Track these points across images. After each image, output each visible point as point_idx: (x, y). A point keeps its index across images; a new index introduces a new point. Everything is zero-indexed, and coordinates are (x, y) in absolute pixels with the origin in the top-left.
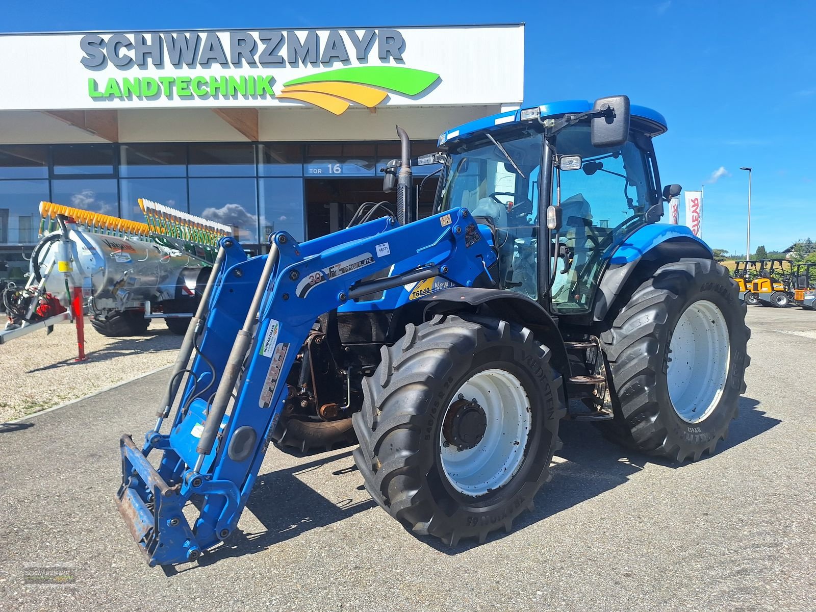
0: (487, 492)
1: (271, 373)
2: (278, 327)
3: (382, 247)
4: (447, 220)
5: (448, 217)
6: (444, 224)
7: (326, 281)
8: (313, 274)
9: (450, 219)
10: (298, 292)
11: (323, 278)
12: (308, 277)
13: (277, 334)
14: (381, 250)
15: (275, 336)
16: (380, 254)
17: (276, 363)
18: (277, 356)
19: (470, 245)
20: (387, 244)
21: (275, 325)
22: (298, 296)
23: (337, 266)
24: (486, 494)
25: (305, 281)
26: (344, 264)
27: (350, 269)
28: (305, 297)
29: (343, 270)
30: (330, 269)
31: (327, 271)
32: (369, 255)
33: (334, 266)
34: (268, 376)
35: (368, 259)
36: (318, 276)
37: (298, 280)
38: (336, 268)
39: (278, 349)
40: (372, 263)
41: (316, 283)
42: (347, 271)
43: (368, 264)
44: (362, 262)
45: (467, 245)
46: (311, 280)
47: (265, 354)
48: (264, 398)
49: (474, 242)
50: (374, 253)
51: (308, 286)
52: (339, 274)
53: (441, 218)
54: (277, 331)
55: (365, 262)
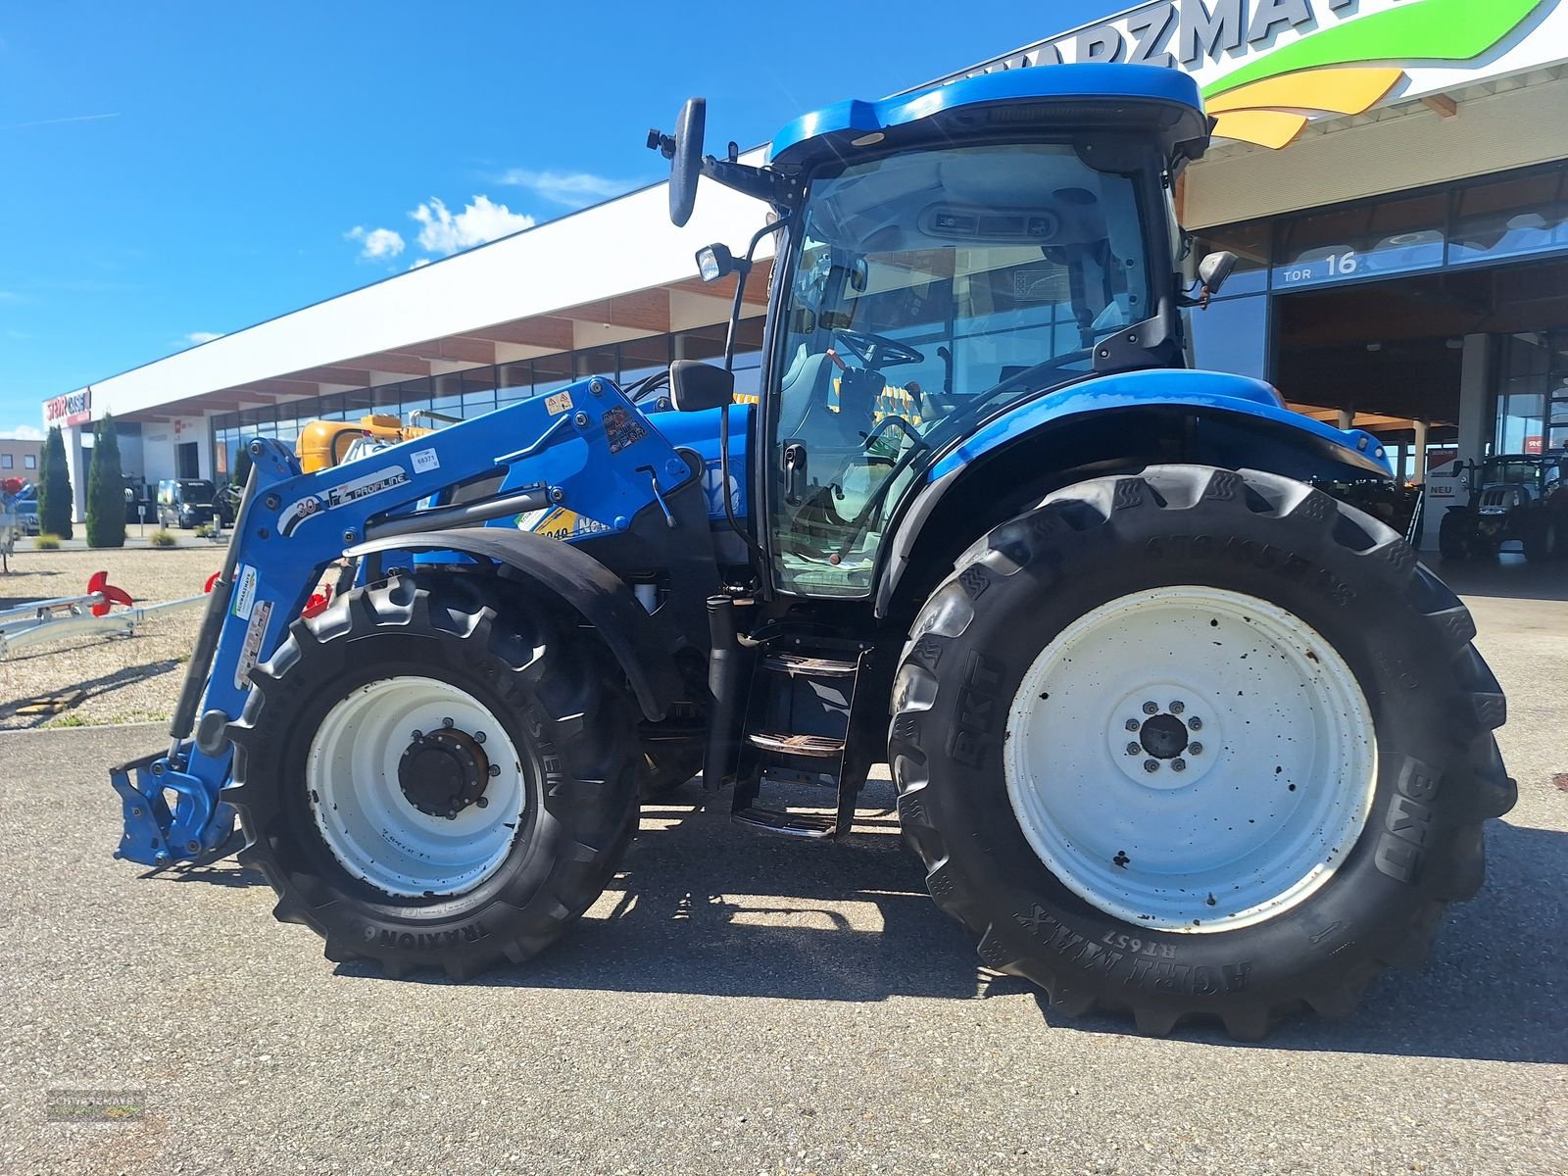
0: (421, 894)
1: (248, 641)
2: (255, 577)
3: (423, 456)
4: (561, 404)
5: (563, 397)
6: (553, 410)
7: (323, 512)
8: (303, 501)
9: (570, 400)
10: (281, 528)
11: (318, 507)
12: (296, 504)
13: (254, 587)
14: (421, 461)
15: (253, 590)
16: (419, 469)
17: (255, 629)
18: (256, 619)
19: (620, 449)
20: (432, 451)
21: (251, 574)
22: (281, 533)
23: (340, 489)
24: (420, 897)
25: (292, 510)
26: (354, 485)
27: (365, 494)
28: (291, 536)
29: (352, 494)
30: (330, 492)
31: (324, 495)
32: (398, 470)
33: (337, 487)
34: (245, 646)
35: (397, 477)
36: (310, 504)
37: (280, 508)
38: (340, 492)
39: (257, 610)
40: (406, 482)
41: (308, 514)
42: (360, 495)
43: (398, 485)
44: (387, 482)
45: (614, 448)
46: (299, 510)
47: (239, 614)
48: (240, 677)
49: (630, 442)
50: (408, 466)
51: (296, 519)
52: (346, 501)
53: (547, 400)
54: (255, 582)
55: (391, 482)
